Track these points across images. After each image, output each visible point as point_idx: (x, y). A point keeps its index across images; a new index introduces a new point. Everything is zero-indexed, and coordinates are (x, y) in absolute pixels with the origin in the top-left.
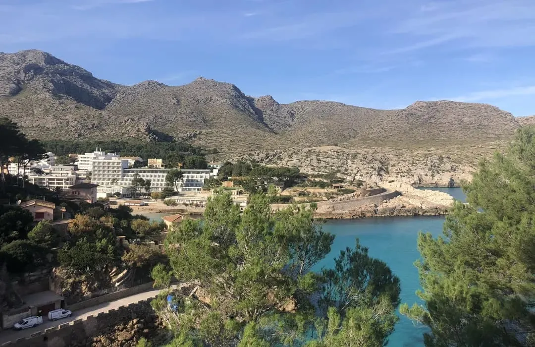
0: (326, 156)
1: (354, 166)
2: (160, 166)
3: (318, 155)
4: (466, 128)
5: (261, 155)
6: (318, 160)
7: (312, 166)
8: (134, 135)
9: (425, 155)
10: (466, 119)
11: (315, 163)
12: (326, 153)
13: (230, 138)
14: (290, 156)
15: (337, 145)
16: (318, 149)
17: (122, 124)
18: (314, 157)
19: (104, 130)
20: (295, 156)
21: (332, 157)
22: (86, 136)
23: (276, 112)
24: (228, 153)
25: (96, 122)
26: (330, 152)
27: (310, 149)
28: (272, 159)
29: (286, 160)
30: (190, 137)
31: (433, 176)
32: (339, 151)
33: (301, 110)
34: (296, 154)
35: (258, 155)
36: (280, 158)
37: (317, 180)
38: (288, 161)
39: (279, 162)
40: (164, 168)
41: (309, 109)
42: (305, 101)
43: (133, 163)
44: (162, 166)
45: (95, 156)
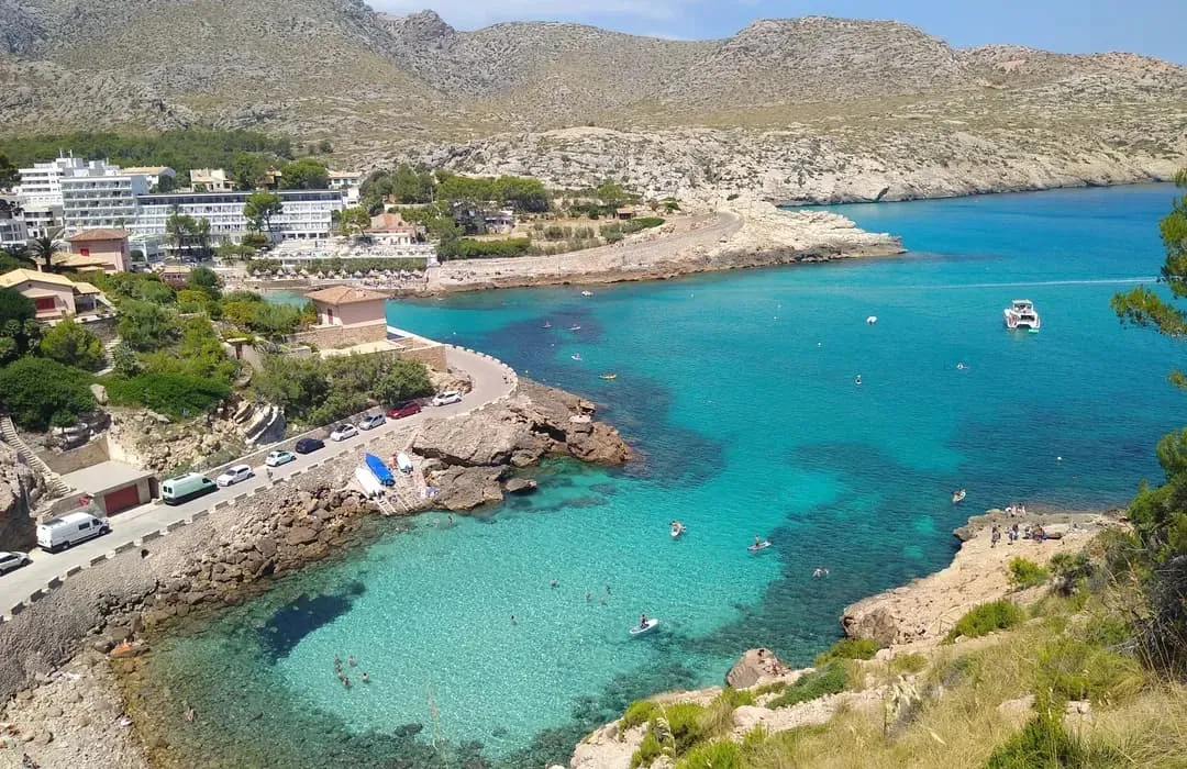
0: (582, 149)
1: (641, 169)
2: (222, 185)
3: (563, 148)
4: (858, 76)
5: (437, 154)
6: (565, 159)
7: (552, 173)
8: (125, 117)
9: (783, 139)
10: (858, 58)
11: (557, 164)
12: (580, 142)
13: (354, 118)
14: (503, 153)
15: (592, 125)
16: (562, 134)
17: (91, 92)
18: (554, 152)
19: (47, 107)
20: (513, 152)
21: (595, 151)
22: (8, 124)
23: (451, 51)
24: (355, 151)
25: (25, 89)
26: (587, 140)
27: (545, 134)
28: (463, 160)
29: (495, 162)
30: (260, 118)
31: (801, 183)
32: (607, 137)
33: (506, 45)
34: (515, 147)
35: (431, 153)
36: (479, 159)
37: (583, 200)
38: (500, 163)
39: (478, 167)
40: (231, 190)
41: (526, 42)
42: (514, 24)
43: (156, 181)
44: (227, 186)
45: (61, 170)
